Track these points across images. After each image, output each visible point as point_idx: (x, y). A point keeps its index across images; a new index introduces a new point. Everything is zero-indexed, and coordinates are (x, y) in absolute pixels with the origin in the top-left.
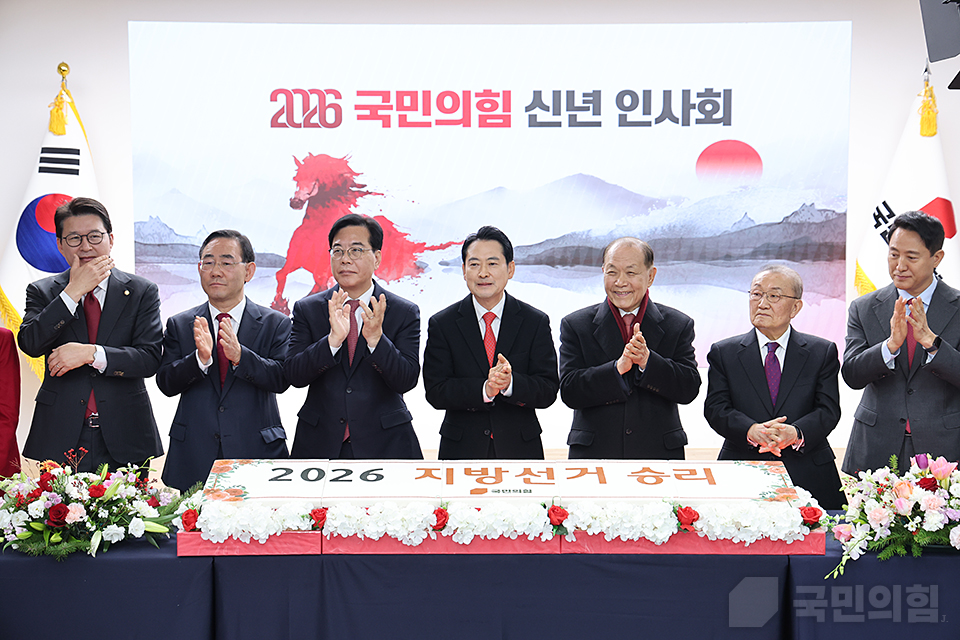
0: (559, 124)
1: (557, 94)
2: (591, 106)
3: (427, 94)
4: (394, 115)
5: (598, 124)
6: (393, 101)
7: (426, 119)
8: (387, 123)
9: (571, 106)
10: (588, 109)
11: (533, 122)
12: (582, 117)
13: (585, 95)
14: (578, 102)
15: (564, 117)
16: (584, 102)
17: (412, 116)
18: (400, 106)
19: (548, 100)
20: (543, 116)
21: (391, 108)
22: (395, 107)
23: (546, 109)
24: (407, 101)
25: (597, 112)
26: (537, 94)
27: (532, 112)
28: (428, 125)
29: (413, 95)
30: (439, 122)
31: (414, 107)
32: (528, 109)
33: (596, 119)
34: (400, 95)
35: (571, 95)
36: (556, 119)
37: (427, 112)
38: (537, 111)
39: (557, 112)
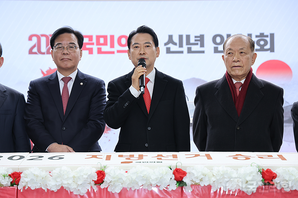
0: (182, 52)
1: (181, 37)
2: (199, 43)
3: (112, 37)
4: (95, 48)
5: (203, 52)
6: (94, 40)
7: (112, 50)
8: (91, 51)
9: (188, 43)
10: (197, 44)
11: (168, 51)
12: (194, 48)
13: (196, 37)
14: (192, 40)
15: (185, 48)
16: (196, 40)
17: (104, 48)
18: (98, 43)
19: (176, 39)
20: (173, 48)
21: (93, 44)
22: (95, 44)
23: (175, 44)
24: (102, 41)
25: (202, 45)
26: (171, 37)
27: (168, 46)
28: (113, 53)
29: (105, 37)
30: (119, 51)
31: (105, 44)
32: (166, 44)
33: (202, 49)
34: (98, 37)
35: (188, 37)
36: (181, 49)
37: (112, 46)
38: (170, 45)
39: (181, 46)
